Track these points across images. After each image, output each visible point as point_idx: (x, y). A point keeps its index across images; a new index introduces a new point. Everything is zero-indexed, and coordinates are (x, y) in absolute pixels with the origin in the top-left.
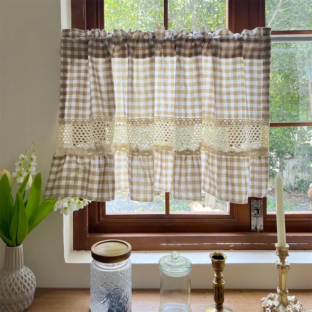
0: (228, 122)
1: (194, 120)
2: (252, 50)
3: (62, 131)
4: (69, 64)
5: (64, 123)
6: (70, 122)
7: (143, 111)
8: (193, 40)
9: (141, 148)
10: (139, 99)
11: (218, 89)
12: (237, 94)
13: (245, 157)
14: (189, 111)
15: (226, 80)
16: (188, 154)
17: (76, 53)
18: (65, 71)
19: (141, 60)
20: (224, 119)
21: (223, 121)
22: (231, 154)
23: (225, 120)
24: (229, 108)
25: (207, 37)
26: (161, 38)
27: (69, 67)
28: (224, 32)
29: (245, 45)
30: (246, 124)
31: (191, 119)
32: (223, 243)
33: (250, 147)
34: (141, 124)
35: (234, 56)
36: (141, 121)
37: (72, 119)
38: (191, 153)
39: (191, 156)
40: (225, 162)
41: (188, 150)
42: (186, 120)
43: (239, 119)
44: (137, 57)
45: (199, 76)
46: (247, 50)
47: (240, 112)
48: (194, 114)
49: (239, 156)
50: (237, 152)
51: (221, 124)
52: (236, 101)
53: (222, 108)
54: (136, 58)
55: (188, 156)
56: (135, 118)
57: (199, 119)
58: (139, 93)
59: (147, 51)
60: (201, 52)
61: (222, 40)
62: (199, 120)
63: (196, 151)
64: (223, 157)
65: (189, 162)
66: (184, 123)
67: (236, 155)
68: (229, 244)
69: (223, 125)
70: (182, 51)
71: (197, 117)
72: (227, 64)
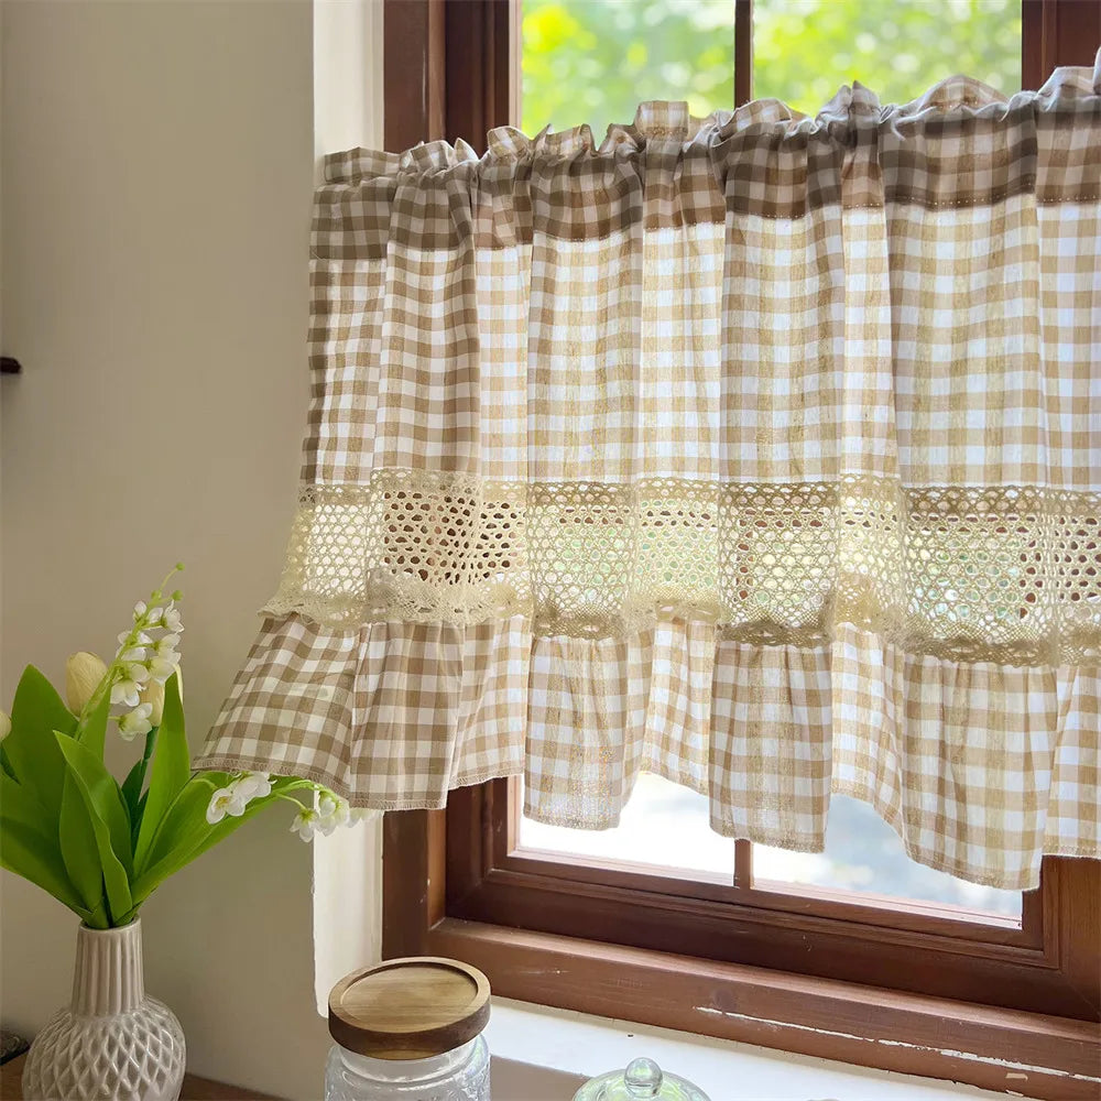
0: (949, 500)
1: (796, 493)
2: (1087, 162)
3: (305, 529)
4: (336, 279)
5: (313, 500)
6: (331, 495)
7: (583, 454)
8: (801, 142)
9: (568, 602)
10: (573, 403)
11: (909, 349)
12: (1002, 371)
13: (1034, 666)
14: (778, 452)
15: (955, 307)
16: (766, 641)
17: (361, 238)
18: (323, 308)
19: (592, 246)
20: (931, 485)
21: (924, 497)
22: (958, 650)
23: (934, 489)
24: (956, 437)
25: (864, 121)
26: (667, 147)
27: (335, 293)
28: (953, 91)
29: (1047, 139)
30: (1041, 511)
31: (784, 485)
32: (973, 1057)
33: (1071, 622)
34: (574, 504)
35: (997, 196)
36: (574, 492)
37: (338, 486)
38: (781, 634)
39: (781, 648)
40: (937, 686)
41: (766, 622)
42: (760, 493)
43: (1005, 484)
44: (578, 234)
45: (826, 296)
46: (1059, 160)
47: (1015, 454)
48: (795, 466)
49: (997, 660)
50: (989, 641)
51: (916, 508)
52: (1000, 401)
53: (920, 438)
54: (572, 241)
55: (766, 648)
56: (550, 480)
57: (820, 489)
58: (574, 378)
59: (614, 208)
60: (838, 188)
61: (934, 128)
62: (818, 493)
63: (807, 628)
64: (930, 661)
65: (772, 677)
66: (750, 503)
67: (986, 658)
68: (1003, 1063)
69: (925, 514)
70: (757, 191)
71: (807, 478)
72: (963, 234)
